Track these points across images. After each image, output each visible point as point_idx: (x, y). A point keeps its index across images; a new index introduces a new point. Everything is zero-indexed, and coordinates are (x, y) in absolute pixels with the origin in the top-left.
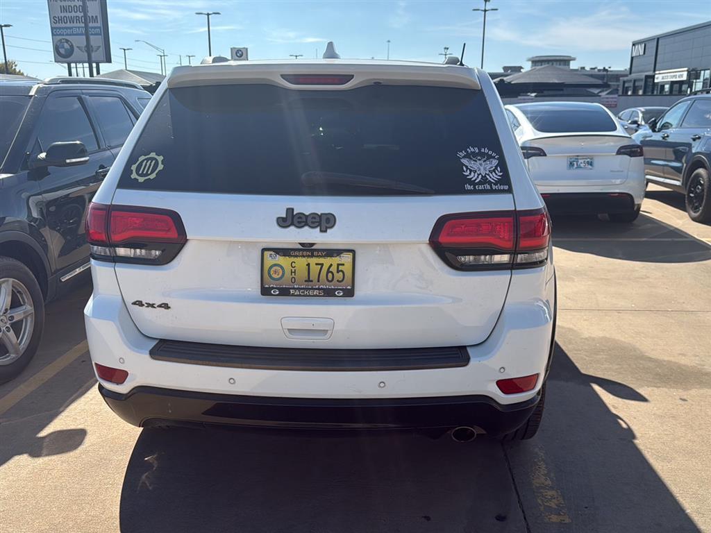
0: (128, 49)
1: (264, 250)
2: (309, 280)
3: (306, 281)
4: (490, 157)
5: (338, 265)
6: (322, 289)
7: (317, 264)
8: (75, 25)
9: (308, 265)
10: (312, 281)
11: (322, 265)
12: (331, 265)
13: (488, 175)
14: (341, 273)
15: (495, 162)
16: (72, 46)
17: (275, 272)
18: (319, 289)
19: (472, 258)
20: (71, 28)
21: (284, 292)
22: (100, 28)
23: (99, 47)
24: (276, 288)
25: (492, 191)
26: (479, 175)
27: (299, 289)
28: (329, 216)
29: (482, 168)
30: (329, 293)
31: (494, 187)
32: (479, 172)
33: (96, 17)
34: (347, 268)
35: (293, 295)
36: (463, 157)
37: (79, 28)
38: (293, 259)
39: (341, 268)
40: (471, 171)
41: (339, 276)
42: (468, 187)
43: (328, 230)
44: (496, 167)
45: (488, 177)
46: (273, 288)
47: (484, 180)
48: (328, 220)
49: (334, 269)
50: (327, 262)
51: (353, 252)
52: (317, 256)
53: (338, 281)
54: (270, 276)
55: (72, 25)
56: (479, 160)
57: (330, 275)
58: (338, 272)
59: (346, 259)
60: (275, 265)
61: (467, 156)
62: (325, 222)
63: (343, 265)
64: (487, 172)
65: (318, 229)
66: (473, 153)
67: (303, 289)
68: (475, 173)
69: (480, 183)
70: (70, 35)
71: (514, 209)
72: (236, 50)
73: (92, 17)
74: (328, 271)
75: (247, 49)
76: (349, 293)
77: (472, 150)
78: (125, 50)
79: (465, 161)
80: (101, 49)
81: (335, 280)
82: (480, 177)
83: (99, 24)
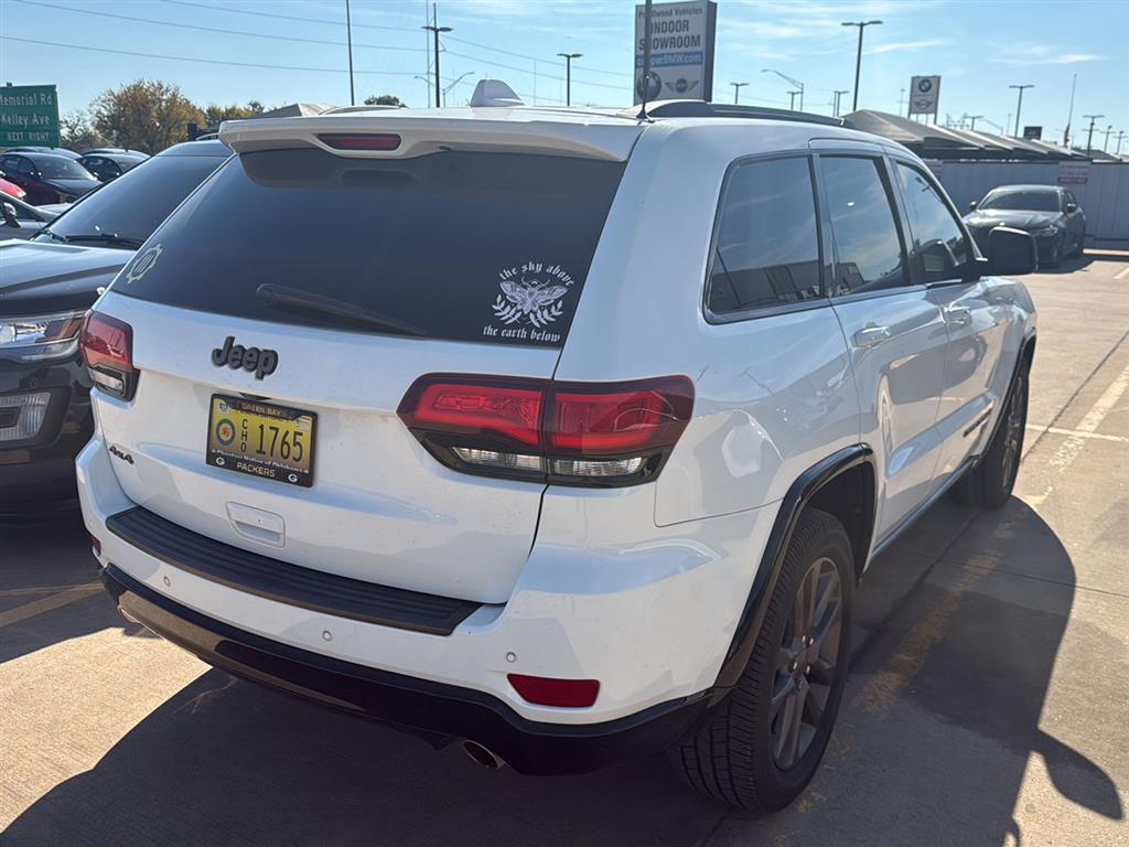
0: (743, 85)
1: (215, 396)
2: (260, 451)
3: (258, 452)
4: (558, 282)
5: (296, 433)
6: (274, 468)
7: (271, 428)
8: (668, 50)
9: (262, 427)
10: (264, 453)
11: (277, 430)
12: (287, 432)
13: (535, 313)
14: (298, 447)
15: (560, 291)
16: (659, 83)
17: (225, 432)
18: (270, 467)
19: (494, 455)
20: (662, 55)
21: (231, 464)
22: (701, 53)
23: (697, 82)
24: (223, 456)
25: (528, 342)
26: (517, 311)
27: (248, 462)
28: (268, 355)
29: (529, 301)
30: (281, 476)
31: (534, 335)
32: (519, 307)
33: (699, 37)
34: (305, 440)
35: (240, 470)
36: (508, 279)
37: (673, 54)
38: (245, 416)
39: (299, 438)
40: (508, 303)
41: (295, 451)
42: (490, 331)
43: (265, 377)
44: (557, 301)
45: (532, 316)
46: (220, 455)
47: (524, 322)
48: (266, 362)
49: (290, 439)
50: (284, 425)
51: (314, 416)
52: (273, 416)
53: (294, 458)
54: (219, 437)
55: (664, 51)
56: (534, 286)
57: (285, 446)
58: (295, 445)
59: (304, 425)
60: (225, 421)
61: (516, 279)
62: (263, 363)
63: (301, 434)
64: (535, 309)
65: (253, 373)
66: (531, 275)
67: (253, 463)
68: (512, 308)
69: (514, 326)
70: (660, 65)
71: (550, 377)
72: (920, 80)
73: (693, 37)
74: (284, 442)
75: (939, 78)
76: (307, 480)
77: (531, 267)
78: (737, 85)
79: (506, 287)
80: (699, 85)
81: (290, 457)
82: (519, 315)
83: (701, 47)
